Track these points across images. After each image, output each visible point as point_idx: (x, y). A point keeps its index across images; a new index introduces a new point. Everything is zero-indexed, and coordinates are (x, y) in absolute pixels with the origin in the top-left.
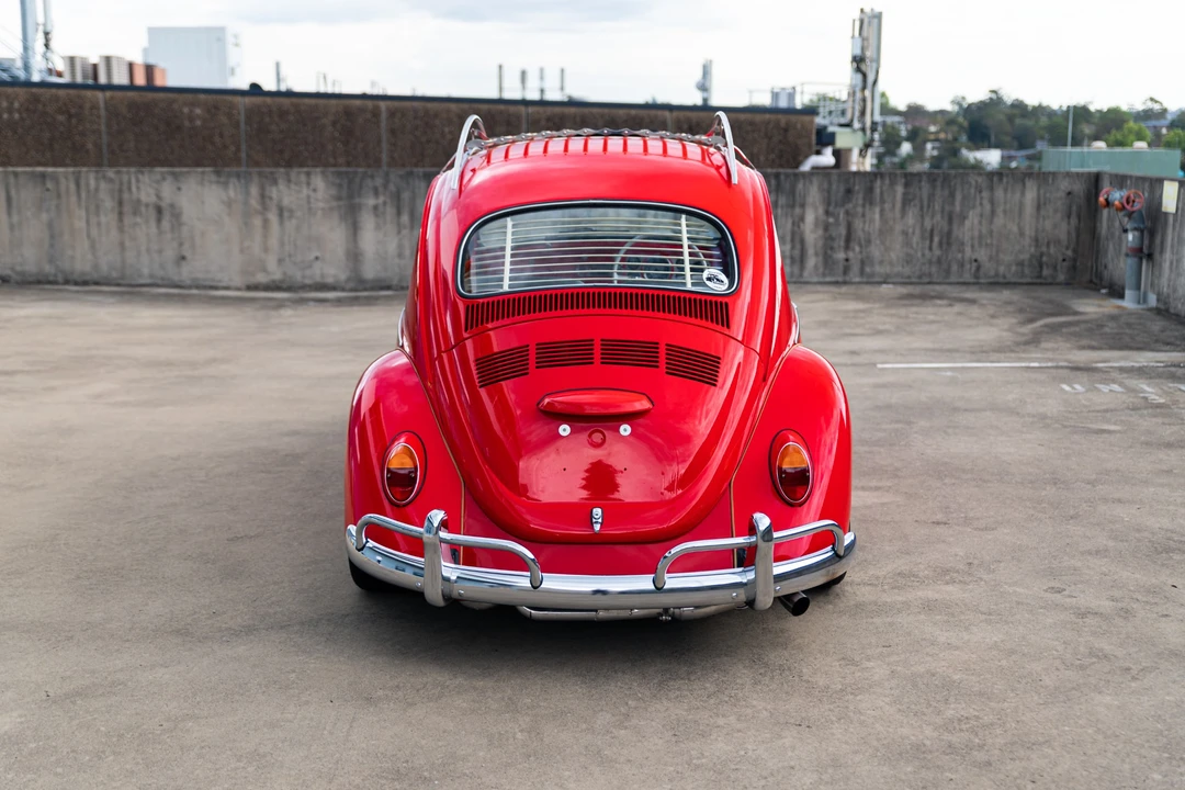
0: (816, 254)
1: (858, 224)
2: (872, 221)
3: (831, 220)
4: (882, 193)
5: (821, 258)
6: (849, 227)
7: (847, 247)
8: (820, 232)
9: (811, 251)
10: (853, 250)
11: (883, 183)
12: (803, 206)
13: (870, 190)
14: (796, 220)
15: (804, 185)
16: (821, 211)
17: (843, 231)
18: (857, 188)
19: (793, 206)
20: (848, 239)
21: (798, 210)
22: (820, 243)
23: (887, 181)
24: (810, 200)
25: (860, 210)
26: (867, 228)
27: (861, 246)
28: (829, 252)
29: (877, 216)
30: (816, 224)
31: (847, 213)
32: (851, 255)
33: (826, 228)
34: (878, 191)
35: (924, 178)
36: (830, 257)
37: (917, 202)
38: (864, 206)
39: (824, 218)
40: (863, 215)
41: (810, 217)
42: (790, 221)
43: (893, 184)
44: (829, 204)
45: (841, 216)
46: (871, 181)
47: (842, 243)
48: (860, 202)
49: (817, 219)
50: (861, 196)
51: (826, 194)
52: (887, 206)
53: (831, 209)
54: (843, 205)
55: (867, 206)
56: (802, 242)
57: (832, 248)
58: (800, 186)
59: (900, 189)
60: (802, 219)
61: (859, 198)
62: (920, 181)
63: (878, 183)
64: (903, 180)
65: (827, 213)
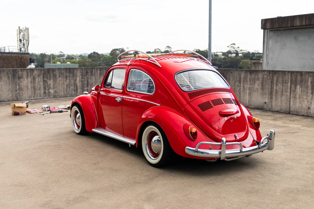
0: (80, 89)
1: (90, 80)
2: (93, 79)
3: (83, 80)
4: (95, 73)
5: (81, 90)
6: (88, 81)
7: (87, 86)
8: (81, 83)
9: (79, 88)
10: (89, 87)
11: (95, 70)
12: (76, 76)
13: (92, 72)
14: (75, 80)
15: (76, 71)
16: (81, 77)
17: (86, 83)
18: (89, 71)
19: (74, 77)
20: (87, 84)
21: (75, 78)
22: (81, 86)
23: (96, 70)
24: (78, 75)
25: (90, 77)
26: (92, 81)
27: (91, 86)
28: (83, 88)
29: (94, 78)
30: (80, 81)
31: (87, 78)
32: (88, 88)
33: (82, 82)
34: (94, 72)
35: (104, 69)
36: (83, 89)
37: (103, 74)
38: (91, 76)
39: (82, 79)
40: (91, 78)
41: (78, 79)
42: (73, 80)
43: (97, 70)
44: (82, 76)
45: (86, 79)
46: (92, 70)
47: (86, 85)
48: (90, 75)
49: (80, 80)
50: (90, 73)
51: (82, 73)
52: (96, 76)
53: (83, 77)
54: (86, 76)
55: (92, 76)
56: (77, 86)
57: (84, 87)
58: (75, 71)
59: (99, 72)
60: (76, 80)
61: (89, 74)
62: (103, 69)
63: (94, 70)
64: (99, 69)
65: (82, 78)
